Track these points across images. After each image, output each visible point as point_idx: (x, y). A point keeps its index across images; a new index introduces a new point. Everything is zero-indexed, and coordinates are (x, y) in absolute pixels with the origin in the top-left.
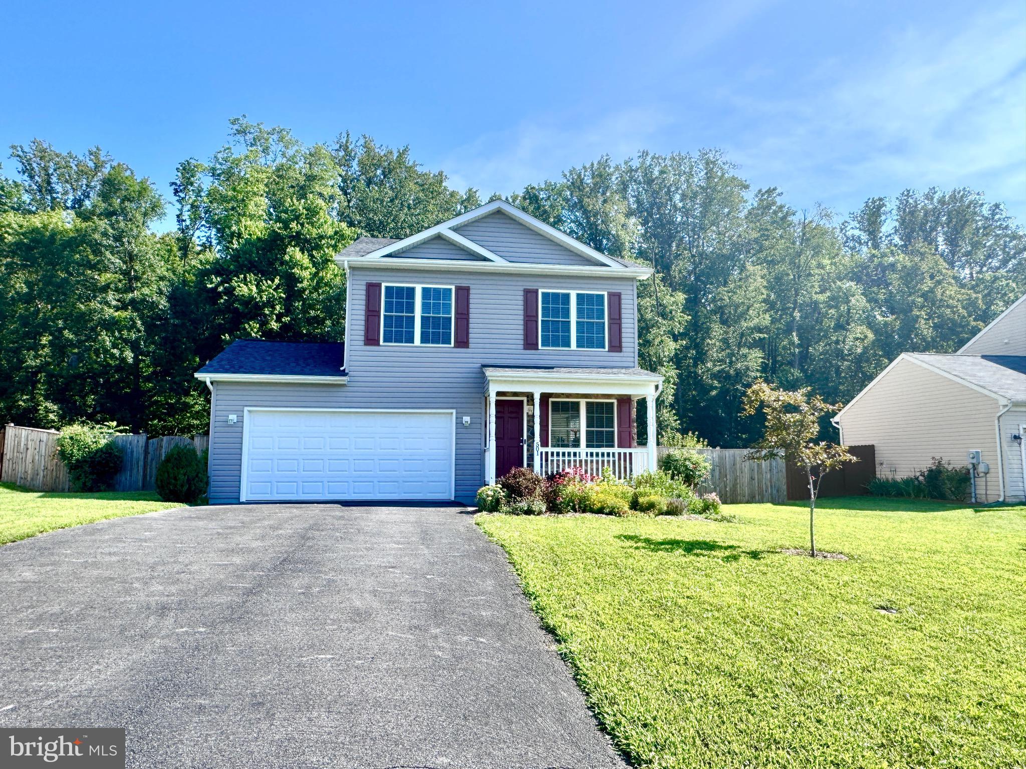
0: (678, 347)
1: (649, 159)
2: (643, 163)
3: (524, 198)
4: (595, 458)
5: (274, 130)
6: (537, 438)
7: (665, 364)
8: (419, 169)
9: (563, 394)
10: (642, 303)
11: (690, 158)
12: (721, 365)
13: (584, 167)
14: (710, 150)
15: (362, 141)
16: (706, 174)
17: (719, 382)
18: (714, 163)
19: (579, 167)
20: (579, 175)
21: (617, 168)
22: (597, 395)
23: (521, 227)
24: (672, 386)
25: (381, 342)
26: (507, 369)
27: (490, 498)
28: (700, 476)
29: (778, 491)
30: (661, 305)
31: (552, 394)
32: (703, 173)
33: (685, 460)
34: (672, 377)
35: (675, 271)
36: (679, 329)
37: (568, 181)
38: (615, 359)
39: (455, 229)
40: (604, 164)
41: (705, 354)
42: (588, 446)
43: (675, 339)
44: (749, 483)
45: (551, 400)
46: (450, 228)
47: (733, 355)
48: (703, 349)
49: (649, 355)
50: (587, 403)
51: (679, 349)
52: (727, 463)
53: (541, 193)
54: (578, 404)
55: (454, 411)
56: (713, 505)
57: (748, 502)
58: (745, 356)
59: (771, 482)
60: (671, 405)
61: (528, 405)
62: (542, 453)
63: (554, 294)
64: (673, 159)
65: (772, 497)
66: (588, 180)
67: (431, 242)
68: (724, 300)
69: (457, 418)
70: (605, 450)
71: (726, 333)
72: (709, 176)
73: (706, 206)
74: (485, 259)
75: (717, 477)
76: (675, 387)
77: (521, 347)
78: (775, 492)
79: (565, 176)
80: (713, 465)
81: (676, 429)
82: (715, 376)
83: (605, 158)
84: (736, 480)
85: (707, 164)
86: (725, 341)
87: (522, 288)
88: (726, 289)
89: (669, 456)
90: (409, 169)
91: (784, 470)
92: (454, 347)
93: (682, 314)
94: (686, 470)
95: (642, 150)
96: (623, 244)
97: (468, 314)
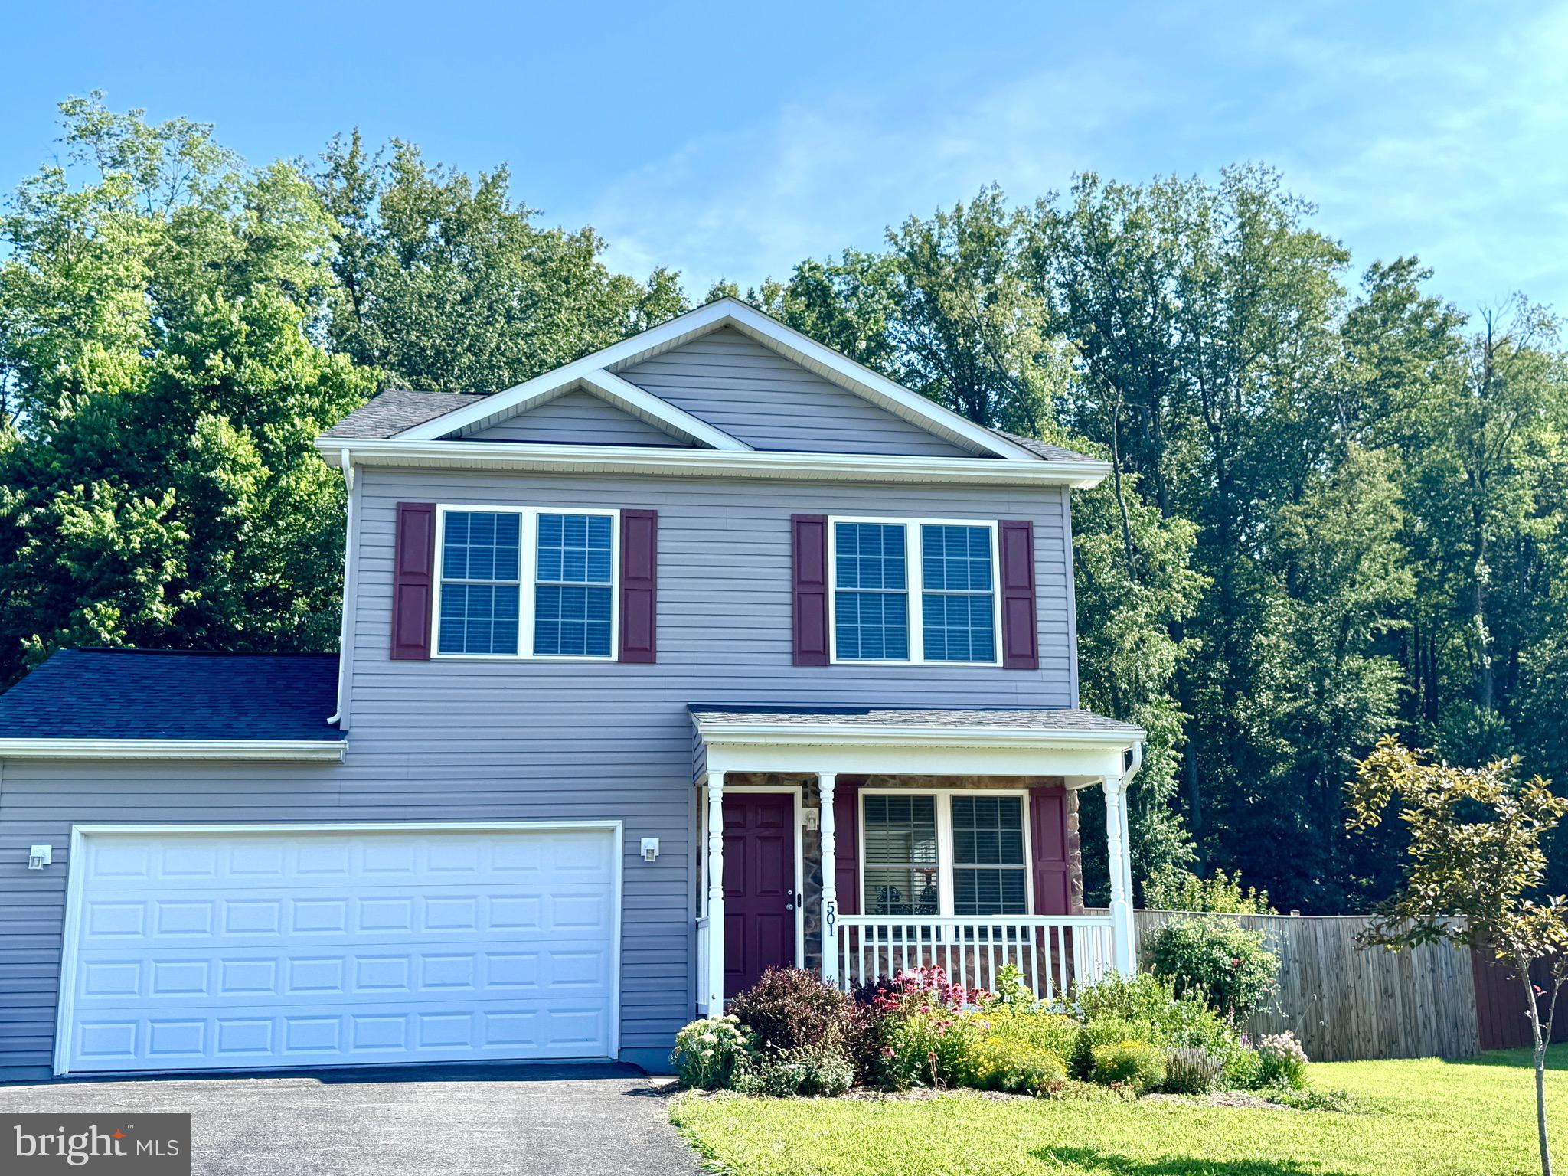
0: (1183, 654)
1: (1098, 193)
2: (1084, 204)
3: (794, 293)
4: (976, 942)
5: (171, 126)
6: (829, 892)
7: (1152, 697)
8: (536, 225)
9: (893, 777)
10: (1088, 546)
11: (1200, 190)
12: (1294, 699)
13: (940, 217)
14: (1250, 170)
15: (390, 156)
16: (1242, 226)
17: (1293, 743)
18: (1259, 201)
19: (926, 217)
20: (927, 238)
21: (1019, 218)
22: (980, 778)
23: (784, 365)
24: (1173, 753)
25: (434, 652)
26: (750, 716)
27: (710, 1052)
28: (1251, 988)
29: (1456, 1026)
30: (1136, 550)
31: (868, 776)
32: (1232, 226)
33: (1211, 944)
34: (1172, 731)
35: (1169, 463)
36: (1183, 608)
37: (902, 250)
38: (1023, 687)
39: (621, 371)
40: (987, 207)
41: (1253, 671)
42: (959, 910)
43: (1176, 634)
44: (1380, 1007)
45: (863, 791)
46: (607, 369)
47: (1324, 672)
48: (1247, 660)
49: (1111, 674)
50: (955, 800)
51: (1185, 660)
52: (1322, 952)
53: (836, 280)
54: (930, 803)
55: (618, 824)
56: (1287, 1066)
57: (1379, 1056)
58: (1356, 675)
59: (1437, 1004)
60: (1172, 803)
61: (805, 805)
62: (841, 929)
63: (865, 527)
64: (1157, 192)
65: (1441, 1042)
66: (950, 248)
67: (563, 402)
68: (1296, 535)
69: (625, 842)
70: (1004, 920)
71: (1304, 617)
72: (1249, 231)
73: (1242, 303)
74: (695, 444)
75: (1298, 991)
76: (1180, 756)
77: (787, 659)
78: (1447, 1027)
79: (893, 238)
80: (1283, 957)
81: (1187, 863)
82: (1279, 727)
83: (990, 193)
84: (1345, 996)
85: (1243, 202)
86: (1304, 640)
87: (787, 514)
88: (1299, 509)
89: (1169, 934)
90: (509, 224)
91: (1468, 970)
92: (619, 662)
93: (1189, 572)
94: (1214, 972)
95: (1080, 173)
96: (1038, 402)
97: (652, 579)
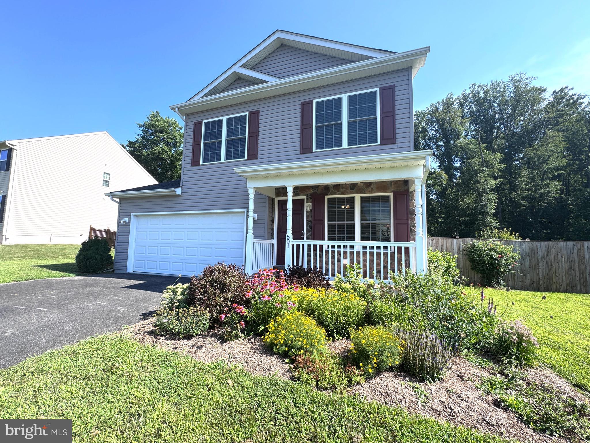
0: (497, 182)
1: (476, 87)
2: (473, 90)
6: (289, 231)
7: (489, 192)
11: (503, 83)
12: (528, 192)
13: (438, 102)
14: (517, 74)
16: (515, 88)
17: (528, 201)
18: (520, 81)
19: (435, 103)
21: (457, 98)
24: (494, 204)
25: (201, 163)
28: (506, 265)
30: (485, 161)
32: (512, 89)
33: (490, 250)
34: (494, 199)
36: (498, 173)
37: (430, 110)
38: (389, 151)
39: (245, 66)
40: (450, 98)
41: (517, 186)
42: (363, 239)
43: (495, 178)
44: (567, 273)
45: (327, 197)
46: (241, 66)
47: (538, 185)
48: (515, 184)
49: (478, 188)
50: (362, 198)
51: (498, 184)
54: (352, 200)
55: (245, 210)
58: (547, 185)
61: (307, 202)
62: (293, 245)
63: (327, 101)
64: (492, 85)
66: (441, 108)
67: (235, 83)
68: (530, 155)
71: (532, 173)
72: (517, 89)
73: (515, 107)
76: (496, 205)
77: (298, 152)
80: (522, 254)
81: (497, 227)
82: (523, 198)
83: (450, 94)
85: (515, 82)
86: (532, 179)
87: (300, 103)
88: (531, 149)
92: (247, 160)
93: (499, 164)
94: (491, 259)
95: (472, 84)
96: (460, 132)
97: (258, 132)
